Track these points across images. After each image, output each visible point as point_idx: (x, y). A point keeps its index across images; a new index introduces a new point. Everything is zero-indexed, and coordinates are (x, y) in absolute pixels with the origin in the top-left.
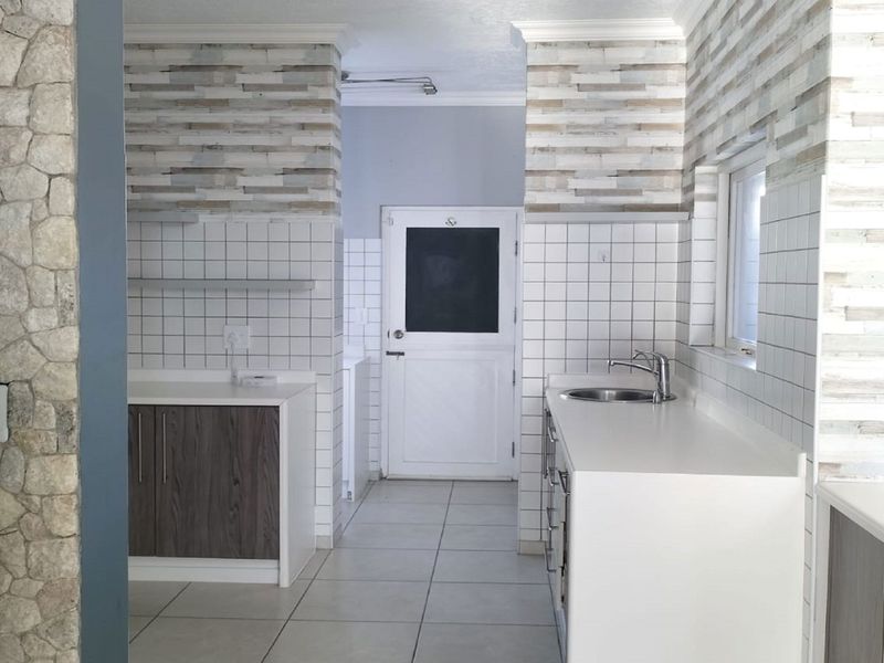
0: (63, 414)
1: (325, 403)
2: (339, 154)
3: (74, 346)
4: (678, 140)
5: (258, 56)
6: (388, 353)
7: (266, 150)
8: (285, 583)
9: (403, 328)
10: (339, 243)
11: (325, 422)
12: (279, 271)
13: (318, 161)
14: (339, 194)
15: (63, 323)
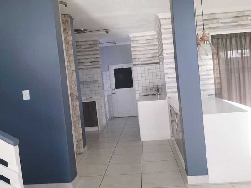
0: (77, 96)
1: (102, 101)
2: (100, 58)
3: (77, 89)
4: (157, 51)
5: (85, 43)
6: (113, 93)
7: (88, 59)
8: (100, 130)
9: (115, 88)
10: (102, 73)
11: (103, 104)
12: (92, 79)
13: (97, 60)
14: (101, 65)
15: (76, 86)
